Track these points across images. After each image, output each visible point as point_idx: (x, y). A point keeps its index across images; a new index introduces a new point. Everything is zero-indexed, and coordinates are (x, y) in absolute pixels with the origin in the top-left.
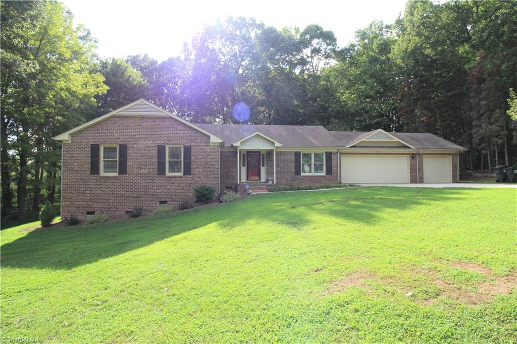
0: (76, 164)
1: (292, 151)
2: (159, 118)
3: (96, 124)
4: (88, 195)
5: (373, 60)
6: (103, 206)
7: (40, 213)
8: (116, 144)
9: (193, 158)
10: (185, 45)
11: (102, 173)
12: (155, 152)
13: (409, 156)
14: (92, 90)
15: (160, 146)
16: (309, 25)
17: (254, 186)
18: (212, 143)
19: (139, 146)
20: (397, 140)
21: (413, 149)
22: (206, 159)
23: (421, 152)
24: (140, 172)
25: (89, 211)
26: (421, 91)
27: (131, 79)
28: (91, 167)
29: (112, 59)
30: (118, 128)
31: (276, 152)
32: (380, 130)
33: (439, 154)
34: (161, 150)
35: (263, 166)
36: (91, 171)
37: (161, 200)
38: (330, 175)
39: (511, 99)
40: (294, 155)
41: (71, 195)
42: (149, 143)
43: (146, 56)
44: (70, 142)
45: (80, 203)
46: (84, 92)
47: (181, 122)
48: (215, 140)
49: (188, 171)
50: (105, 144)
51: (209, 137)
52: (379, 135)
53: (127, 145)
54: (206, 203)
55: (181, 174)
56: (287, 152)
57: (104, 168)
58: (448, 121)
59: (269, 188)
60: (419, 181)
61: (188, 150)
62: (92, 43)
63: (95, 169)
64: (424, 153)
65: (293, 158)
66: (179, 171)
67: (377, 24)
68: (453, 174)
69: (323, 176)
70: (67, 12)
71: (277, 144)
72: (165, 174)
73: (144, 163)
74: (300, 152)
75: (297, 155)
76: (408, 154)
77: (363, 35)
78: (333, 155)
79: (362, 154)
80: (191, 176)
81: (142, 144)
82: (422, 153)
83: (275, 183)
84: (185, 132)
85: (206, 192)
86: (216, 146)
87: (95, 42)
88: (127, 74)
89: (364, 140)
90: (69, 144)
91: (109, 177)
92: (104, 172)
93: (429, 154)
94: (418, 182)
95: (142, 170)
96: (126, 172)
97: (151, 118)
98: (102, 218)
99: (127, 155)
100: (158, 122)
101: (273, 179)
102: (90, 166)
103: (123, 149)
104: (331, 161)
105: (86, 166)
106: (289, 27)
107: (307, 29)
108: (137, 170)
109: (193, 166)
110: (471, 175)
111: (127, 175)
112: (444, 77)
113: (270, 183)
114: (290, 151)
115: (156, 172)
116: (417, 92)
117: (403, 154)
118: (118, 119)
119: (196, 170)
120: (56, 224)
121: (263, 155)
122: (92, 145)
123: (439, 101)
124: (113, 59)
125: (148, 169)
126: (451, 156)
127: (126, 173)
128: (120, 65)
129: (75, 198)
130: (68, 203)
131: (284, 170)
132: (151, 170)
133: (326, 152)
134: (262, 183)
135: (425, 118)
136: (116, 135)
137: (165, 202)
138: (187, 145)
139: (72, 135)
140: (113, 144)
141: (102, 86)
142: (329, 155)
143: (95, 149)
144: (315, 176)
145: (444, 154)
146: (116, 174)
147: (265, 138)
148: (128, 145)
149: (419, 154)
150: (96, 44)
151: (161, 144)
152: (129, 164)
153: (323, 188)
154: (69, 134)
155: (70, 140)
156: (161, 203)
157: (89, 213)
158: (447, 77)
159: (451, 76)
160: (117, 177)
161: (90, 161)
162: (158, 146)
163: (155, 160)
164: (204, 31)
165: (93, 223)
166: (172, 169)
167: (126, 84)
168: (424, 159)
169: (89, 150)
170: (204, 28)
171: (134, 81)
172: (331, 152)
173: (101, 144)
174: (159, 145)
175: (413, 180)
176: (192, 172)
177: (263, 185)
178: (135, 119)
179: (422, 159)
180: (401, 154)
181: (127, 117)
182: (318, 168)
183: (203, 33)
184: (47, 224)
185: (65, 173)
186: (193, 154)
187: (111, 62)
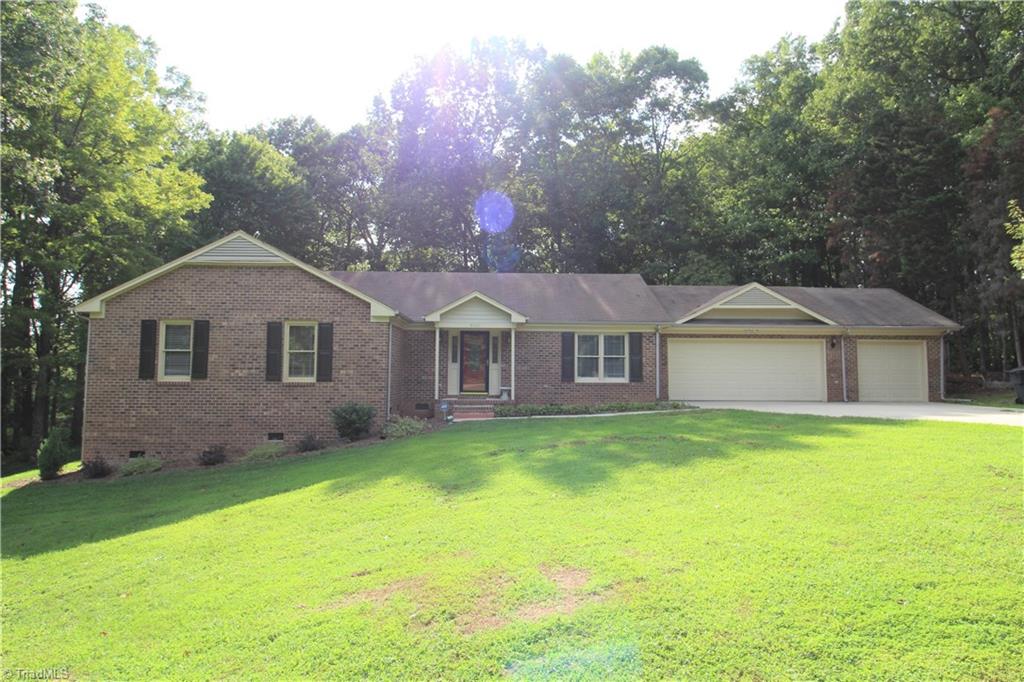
0: (114, 358)
1: (557, 330)
2: (271, 268)
3: (152, 281)
4: (134, 419)
5: (781, 123)
6: (160, 440)
7: (39, 452)
8: (188, 319)
9: (336, 348)
10: (378, 102)
11: (162, 377)
12: (262, 334)
13: (824, 341)
14: (179, 203)
15: (272, 323)
16: (647, 47)
17: (471, 404)
18: (375, 317)
19: (232, 324)
20: (794, 305)
21: (832, 326)
22: (363, 349)
23: (851, 332)
24: (232, 374)
25: (134, 449)
26: (871, 193)
27: (268, 175)
28: (141, 364)
29: (231, 133)
30: (194, 288)
31: (516, 333)
32: (755, 285)
33: (895, 337)
34: (274, 331)
35: (495, 361)
36: (141, 371)
37: (272, 431)
38: (638, 381)
39: (1013, 224)
40: (560, 339)
41: (101, 419)
42: (253, 317)
43: (309, 121)
44: (103, 317)
45: (118, 434)
46: (162, 206)
47: (313, 275)
48: (380, 310)
49: (325, 374)
50: (168, 318)
51: (368, 306)
52: (754, 296)
53: (208, 322)
54: (353, 440)
55: (312, 379)
56: (544, 333)
57: (166, 366)
58: (923, 263)
59: (498, 409)
60: (848, 397)
61: (326, 331)
62: (194, 102)
63: (147, 369)
64: (859, 334)
65: (558, 346)
66: (309, 373)
67: (792, 43)
68: (930, 383)
69: (622, 385)
70: (145, 43)
71: (517, 318)
72: (279, 379)
73: (240, 357)
74: (573, 334)
75: (567, 339)
76: (823, 337)
77: (762, 68)
78: (644, 339)
79: (715, 336)
80: (332, 384)
81: (239, 318)
82: (854, 334)
83: (513, 398)
84: (322, 295)
85: (354, 416)
86: (382, 324)
87: (200, 99)
88: (261, 164)
89: (717, 306)
90: (101, 319)
91: (174, 385)
92: (166, 374)
93: (872, 338)
94: (846, 399)
95: (237, 371)
96: (206, 374)
97: (257, 268)
98: (148, 465)
99: (208, 341)
100: (269, 275)
101: (510, 391)
102: (138, 361)
103: (202, 329)
104: (641, 352)
105: (131, 362)
106: (607, 54)
107: (642, 57)
108: (228, 372)
109: (336, 363)
110: (981, 385)
111: (208, 381)
112: (916, 164)
113: (505, 397)
114: (551, 330)
115: (263, 375)
116: (862, 196)
117: (811, 337)
118: (195, 271)
119: (340, 373)
120: (70, 474)
121: (495, 338)
122: (143, 322)
123: (904, 216)
124: (235, 135)
125: (249, 369)
126: (925, 342)
127: (205, 376)
128: (247, 147)
129: (110, 425)
130: (95, 434)
131: (540, 371)
132: (253, 371)
133: (630, 334)
134: (492, 397)
135: (875, 255)
136: (190, 303)
137: (280, 436)
138: (325, 321)
139: (108, 302)
140: (183, 319)
141: (197, 196)
142: (637, 339)
143: (149, 329)
144: (604, 385)
145: (907, 338)
146: (186, 379)
147: (493, 306)
148: (211, 321)
149: (848, 338)
150: (202, 105)
151: (275, 320)
152: (212, 358)
153: (613, 411)
154: (102, 301)
155: (104, 312)
156: (271, 436)
157: (133, 454)
158: (922, 164)
159: (930, 161)
160: (188, 385)
161: (138, 353)
162: (269, 323)
163: (262, 352)
164: (419, 70)
165: (131, 474)
166: (295, 371)
167: (256, 185)
168: (858, 346)
169: (137, 331)
170: (418, 66)
171: (274, 178)
172: (641, 333)
173: (160, 319)
174: (270, 321)
175: (835, 395)
176: (334, 374)
177: (487, 402)
178: (226, 271)
179: (856, 348)
180: (805, 337)
181: (211, 267)
182: (613, 368)
183: (417, 74)
184: (50, 473)
185: (93, 376)
186: (336, 339)
187: (229, 141)
